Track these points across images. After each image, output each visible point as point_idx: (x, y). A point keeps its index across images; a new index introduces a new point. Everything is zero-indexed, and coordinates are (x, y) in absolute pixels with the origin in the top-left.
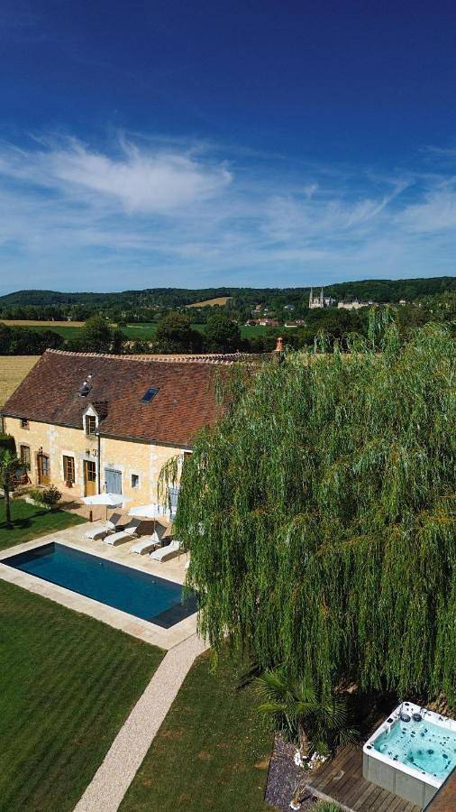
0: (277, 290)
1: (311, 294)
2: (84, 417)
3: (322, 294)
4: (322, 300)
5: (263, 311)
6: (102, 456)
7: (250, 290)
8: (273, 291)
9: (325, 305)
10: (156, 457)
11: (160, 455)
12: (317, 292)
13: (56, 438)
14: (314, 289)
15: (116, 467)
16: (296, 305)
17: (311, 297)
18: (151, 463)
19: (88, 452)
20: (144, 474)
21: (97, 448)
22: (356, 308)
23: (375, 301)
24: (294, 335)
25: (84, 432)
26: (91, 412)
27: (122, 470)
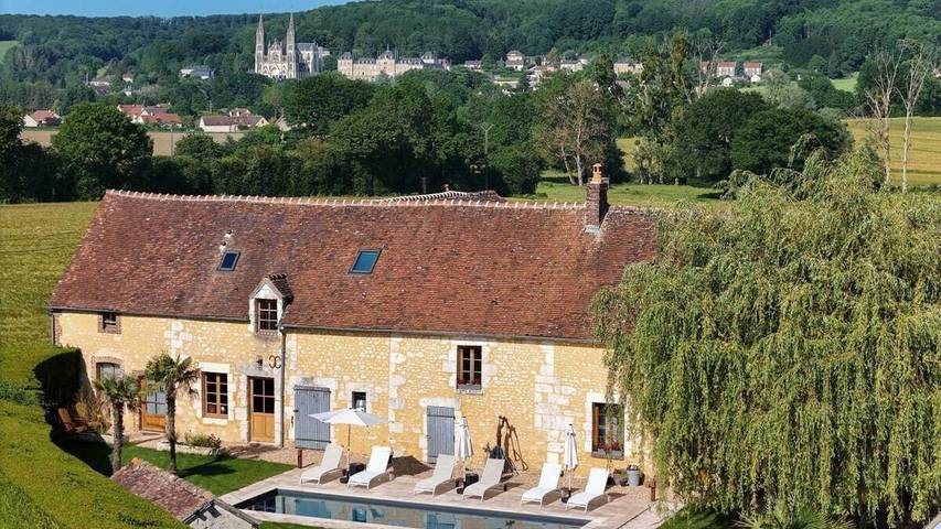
0: (155, 23)
1: (260, 34)
2: (252, 302)
3: (291, 35)
4: (291, 52)
5: (120, 84)
6: (290, 366)
7: (72, 19)
8: (138, 24)
9: (301, 67)
10: (401, 359)
11: (411, 355)
12: (275, 28)
13: (185, 342)
14: (267, 18)
15: (321, 382)
16: (215, 67)
17: (260, 43)
18: (392, 369)
19: (260, 362)
20: (378, 389)
21: (280, 353)
22: (390, 73)
23: (441, 56)
24: (289, 153)
25: (251, 327)
26: (267, 291)
27: (332, 386)
